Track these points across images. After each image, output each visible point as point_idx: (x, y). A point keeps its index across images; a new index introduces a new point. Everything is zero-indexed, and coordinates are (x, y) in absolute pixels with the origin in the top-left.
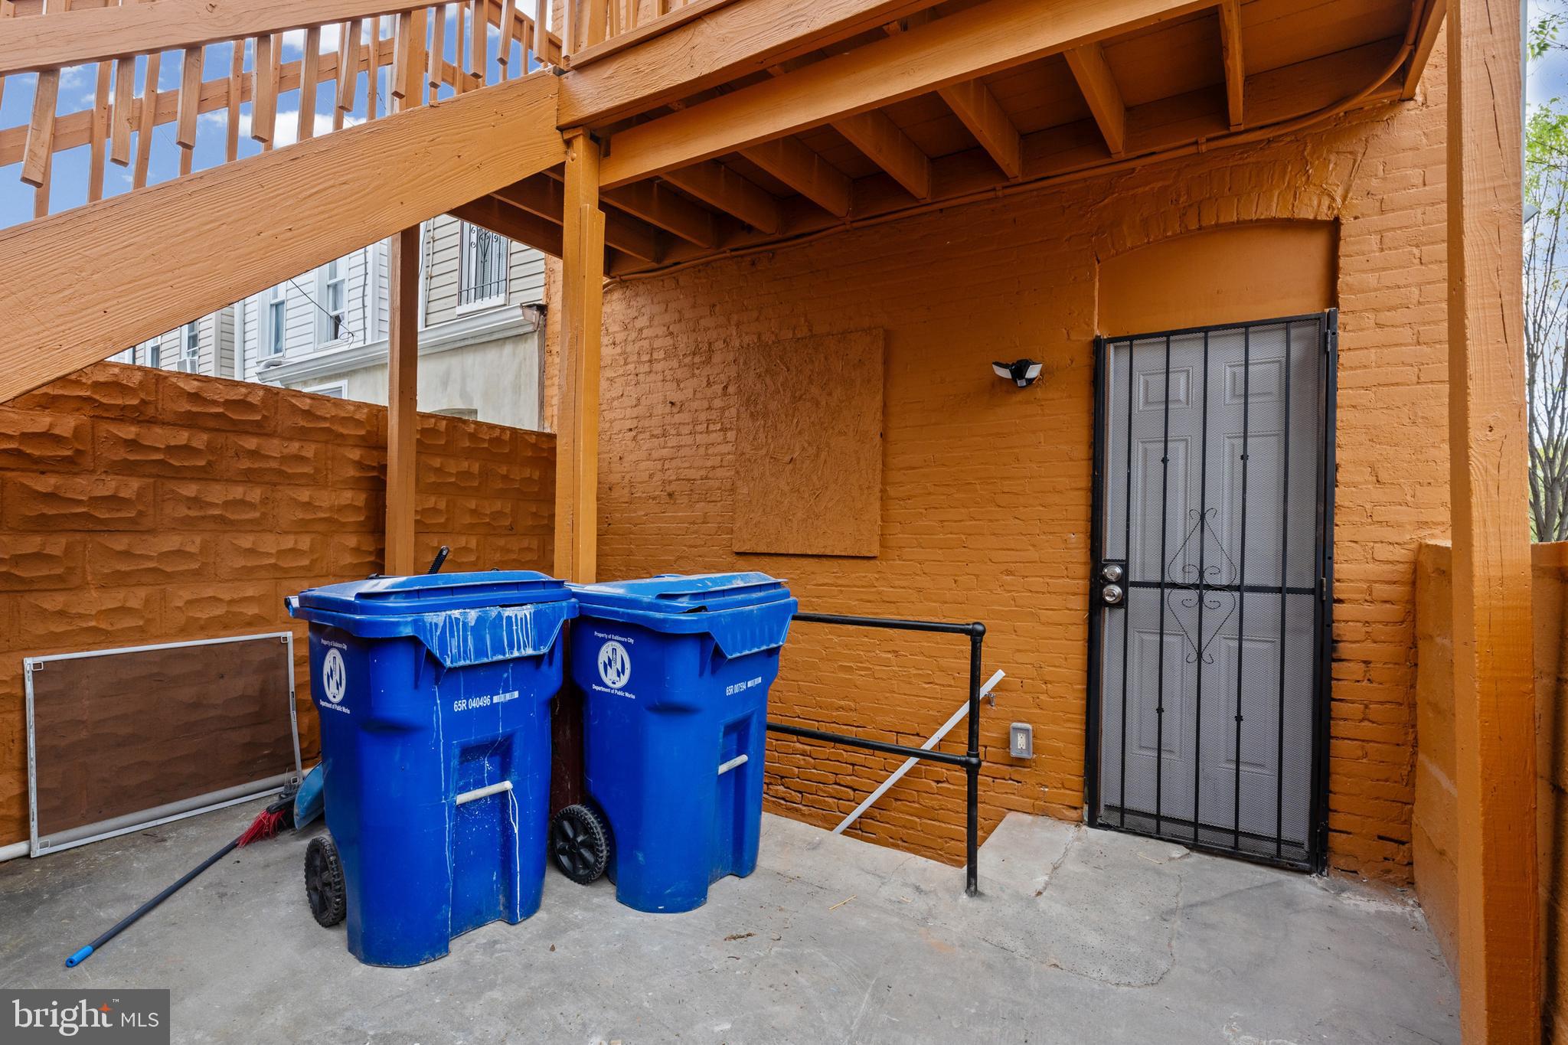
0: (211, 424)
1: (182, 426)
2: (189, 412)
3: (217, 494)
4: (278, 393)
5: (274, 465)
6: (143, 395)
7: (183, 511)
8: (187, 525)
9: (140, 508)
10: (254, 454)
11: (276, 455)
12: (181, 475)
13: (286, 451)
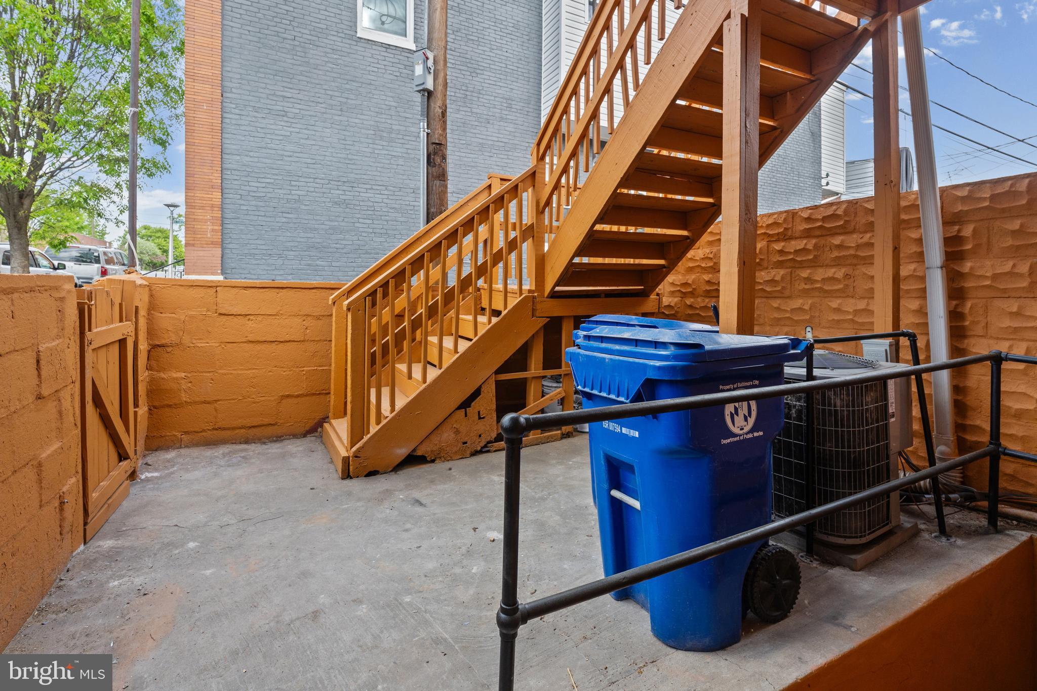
0: (818, 233)
1: (804, 237)
2: (805, 229)
3: (820, 274)
4: (857, 203)
5: (852, 252)
6: (785, 226)
7: (803, 286)
8: (806, 293)
9: (783, 285)
10: (840, 247)
11: (853, 245)
12: (802, 265)
13: (860, 241)
